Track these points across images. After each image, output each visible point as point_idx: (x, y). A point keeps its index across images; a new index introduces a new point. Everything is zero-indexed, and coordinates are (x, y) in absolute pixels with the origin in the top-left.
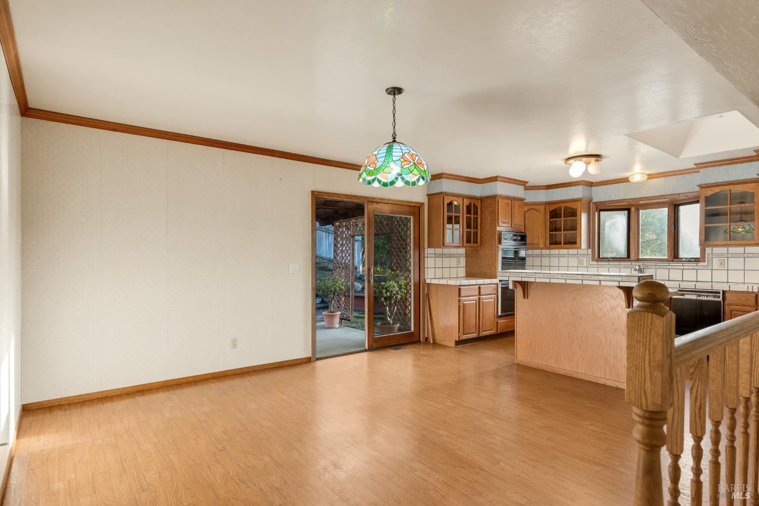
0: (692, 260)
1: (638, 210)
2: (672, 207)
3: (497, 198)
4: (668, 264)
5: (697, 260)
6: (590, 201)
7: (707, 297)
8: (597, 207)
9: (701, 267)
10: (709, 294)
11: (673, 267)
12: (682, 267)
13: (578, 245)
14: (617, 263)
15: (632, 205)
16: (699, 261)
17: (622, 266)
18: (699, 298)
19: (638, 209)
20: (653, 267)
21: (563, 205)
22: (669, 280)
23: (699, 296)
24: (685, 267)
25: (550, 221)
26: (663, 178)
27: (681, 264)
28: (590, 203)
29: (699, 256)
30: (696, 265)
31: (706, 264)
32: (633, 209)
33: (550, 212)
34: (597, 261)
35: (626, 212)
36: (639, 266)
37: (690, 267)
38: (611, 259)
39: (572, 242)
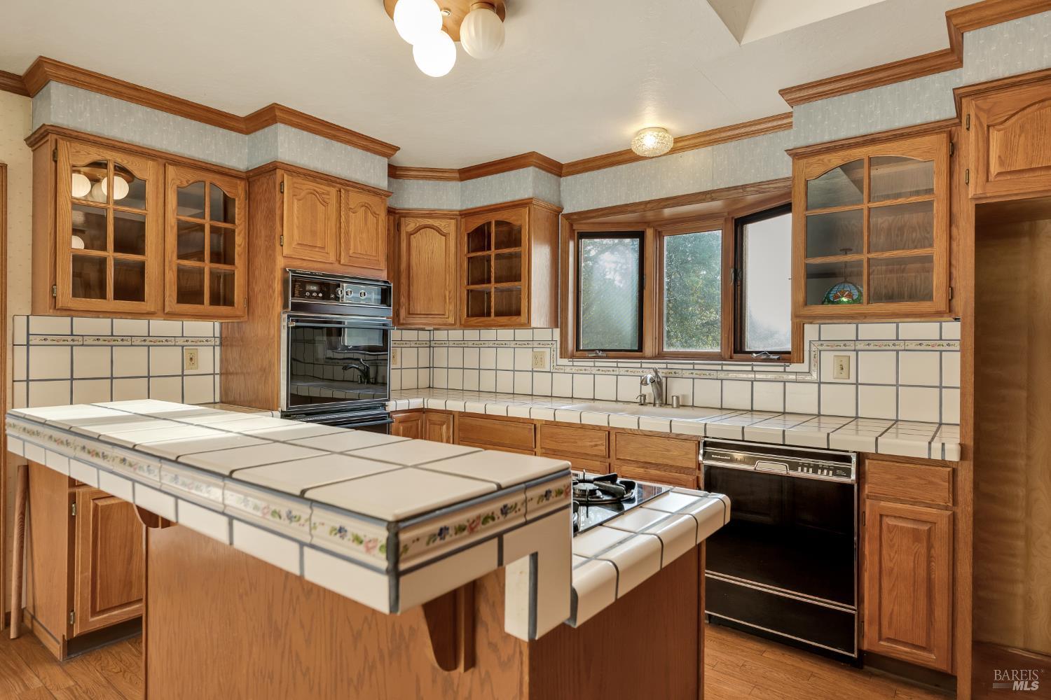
0: (772, 357)
1: (659, 235)
2: (731, 226)
3: (279, 172)
4: (719, 368)
5: (783, 357)
6: (558, 211)
7: (815, 472)
8: (571, 225)
9: (792, 377)
10: (821, 462)
11: (731, 375)
12: (751, 376)
13: (523, 318)
14: (611, 363)
15: (648, 224)
16: (790, 361)
17: (622, 371)
18: (792, 473)
19: (659, 232)
20: (687, 374)
21: (493, 218)
22: (721, 409)
23: (793, 466)
24: (758, 376)
25: (469, 259)
26: (710, 148)
27: (749, 368)
28: (557, 216)
29: (788, 347)
30: (781, 369)
31: (803, 367)
32: (650, 233)
33: (468, 234)
34: (572, 357)
35: (637, 241)
36: (656, 372)
37: (770, 376)
38: (600, 354)
39: (512, 311)
